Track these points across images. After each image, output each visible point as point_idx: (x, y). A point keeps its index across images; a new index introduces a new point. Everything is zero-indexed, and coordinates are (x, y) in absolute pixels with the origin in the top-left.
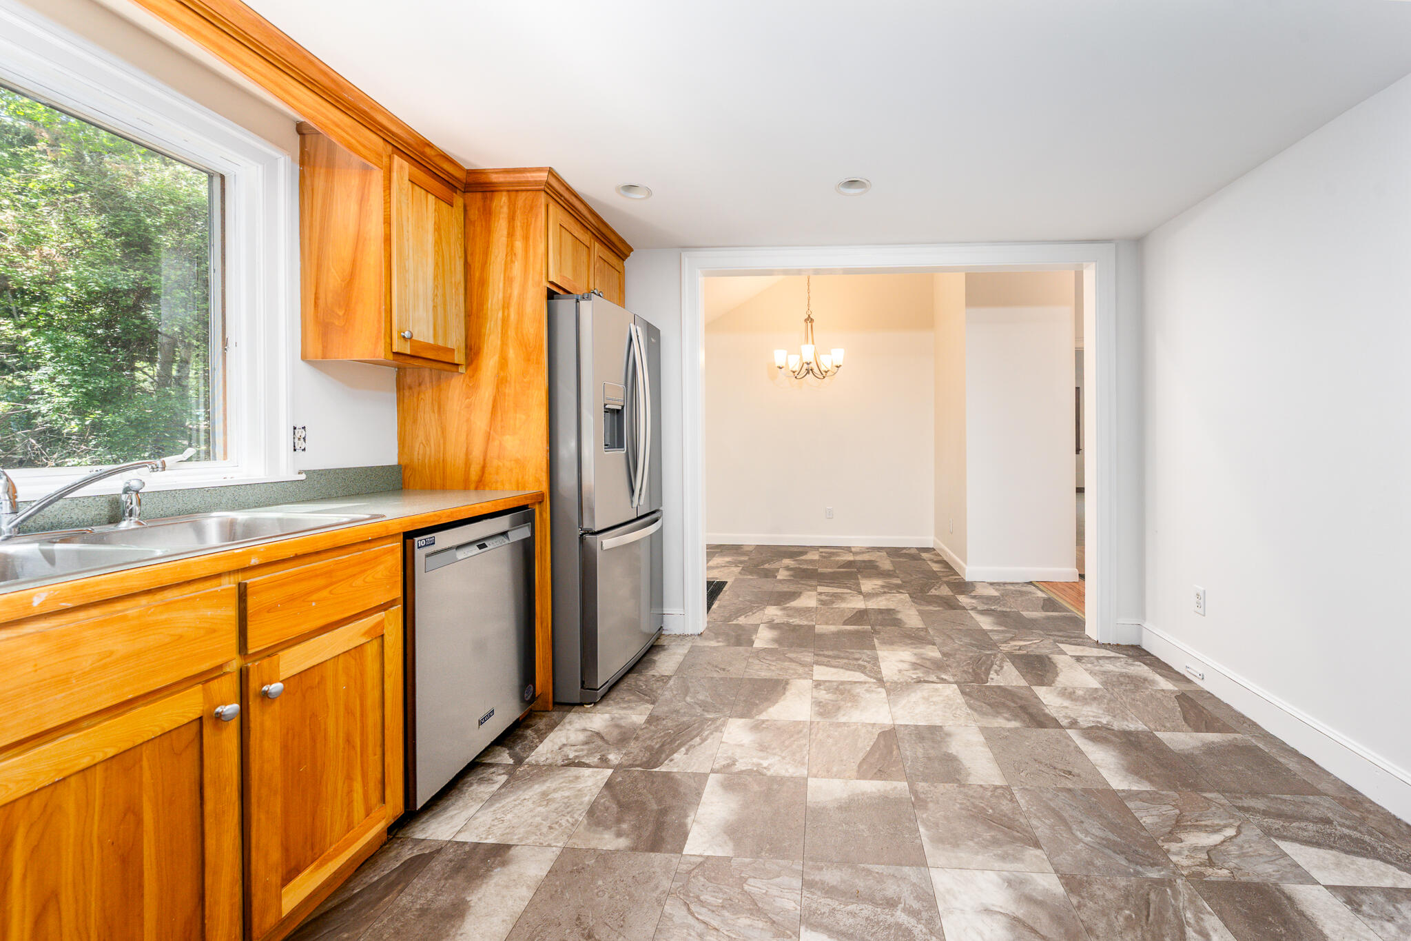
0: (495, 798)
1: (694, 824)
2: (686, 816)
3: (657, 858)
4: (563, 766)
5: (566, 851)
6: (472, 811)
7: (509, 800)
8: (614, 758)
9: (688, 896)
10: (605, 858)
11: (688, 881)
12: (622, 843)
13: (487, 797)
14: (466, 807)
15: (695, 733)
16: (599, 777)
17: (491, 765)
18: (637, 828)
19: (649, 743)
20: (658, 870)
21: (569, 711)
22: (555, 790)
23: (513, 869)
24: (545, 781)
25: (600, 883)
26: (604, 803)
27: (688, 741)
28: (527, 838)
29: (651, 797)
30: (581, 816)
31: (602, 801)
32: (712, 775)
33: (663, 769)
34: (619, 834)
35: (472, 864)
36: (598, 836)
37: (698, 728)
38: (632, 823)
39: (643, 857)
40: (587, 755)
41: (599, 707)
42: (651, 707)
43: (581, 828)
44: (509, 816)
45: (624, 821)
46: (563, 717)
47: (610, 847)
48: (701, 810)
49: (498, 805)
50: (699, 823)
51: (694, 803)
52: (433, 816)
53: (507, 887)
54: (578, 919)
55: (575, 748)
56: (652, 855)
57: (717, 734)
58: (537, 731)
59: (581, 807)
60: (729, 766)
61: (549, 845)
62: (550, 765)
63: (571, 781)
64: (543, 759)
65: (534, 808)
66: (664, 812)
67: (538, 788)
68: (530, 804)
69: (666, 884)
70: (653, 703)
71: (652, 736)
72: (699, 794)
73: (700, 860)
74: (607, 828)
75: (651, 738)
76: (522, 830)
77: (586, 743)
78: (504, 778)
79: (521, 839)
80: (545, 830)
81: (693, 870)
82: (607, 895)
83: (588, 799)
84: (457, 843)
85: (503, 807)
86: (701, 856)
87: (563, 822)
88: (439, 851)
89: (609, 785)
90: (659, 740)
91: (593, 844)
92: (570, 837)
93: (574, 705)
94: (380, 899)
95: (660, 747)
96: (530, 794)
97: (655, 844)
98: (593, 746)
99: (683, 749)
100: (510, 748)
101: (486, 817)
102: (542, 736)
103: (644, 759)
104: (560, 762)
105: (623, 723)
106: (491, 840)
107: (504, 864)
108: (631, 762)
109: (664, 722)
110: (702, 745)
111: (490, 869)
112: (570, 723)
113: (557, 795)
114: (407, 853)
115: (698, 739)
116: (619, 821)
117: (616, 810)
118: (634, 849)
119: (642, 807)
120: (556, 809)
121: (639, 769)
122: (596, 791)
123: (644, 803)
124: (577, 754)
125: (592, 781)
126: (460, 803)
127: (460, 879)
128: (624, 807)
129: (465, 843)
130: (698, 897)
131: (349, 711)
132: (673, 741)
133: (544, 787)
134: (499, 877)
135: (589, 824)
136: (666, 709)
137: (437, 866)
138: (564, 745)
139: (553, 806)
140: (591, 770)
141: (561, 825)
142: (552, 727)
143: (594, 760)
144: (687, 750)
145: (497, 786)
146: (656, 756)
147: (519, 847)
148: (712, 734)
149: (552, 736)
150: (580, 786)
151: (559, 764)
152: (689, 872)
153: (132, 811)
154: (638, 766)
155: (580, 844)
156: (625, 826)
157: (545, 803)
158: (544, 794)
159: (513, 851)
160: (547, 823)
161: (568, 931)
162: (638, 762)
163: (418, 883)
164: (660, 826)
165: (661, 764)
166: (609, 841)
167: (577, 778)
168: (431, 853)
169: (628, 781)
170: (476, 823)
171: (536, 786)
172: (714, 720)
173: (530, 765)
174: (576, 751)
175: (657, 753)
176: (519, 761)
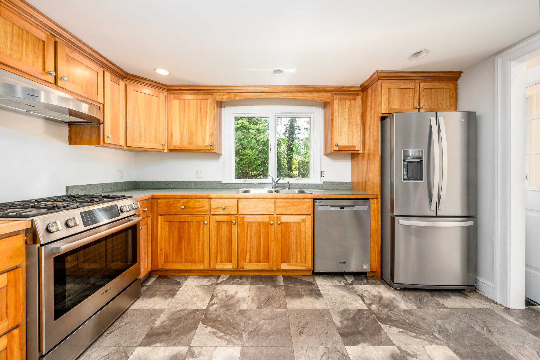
0: (336, 286)
1: (362, 347)
2: (364, 342)
3: (339, 338)
4: (358, 295)
5: (328, 311)
6: (328, 284)
7: (336, 289)
8: (374, 307)
9: (328, 354)
10: (330, 321)
11: (334, 352)
12: (339, 324)
13: (334, 284)
14: (329, 282)
15: (417, 331)
16: (361, 306)
17: (345, 279)
18: (347, 326)
19: (392, 315)
20: (334, 339)
21: (384, 285)
22: (347, 297)
23: (316, 301)
24: (349, 293)
25: (321, 323)
26: (351, 312)
27: (408, 331)
28: (326, 299)
29: (364, 326)
30: (341, 308)
31: (352, 311)
32: (396, 347)
33: (382, 325)
34: (341, 322)
35: (313, 292)
36: (337, 316)
37: (422, 332)
38: (348, 324)
39: (336, 332)
40: (368, 299)
41: (395, 291)
42: (415, 307)
43: (337, 310)
44: (331, 292)
45: (347, 321)
46: (380, 285)
47: (335, 321)
48: (371, 348)
49: (333, 288)
50: (363, 348)
51: (372, 344)
52: (322, 278)
53: (310, 302)
54: (308, 323)
55: (369, 294)
56: (339, 335)
57: (428, 343)
58: (367, 282)
59: (345, 307)
60: (409, 354)
61: (327, 305)
62: (356, 292)
63: (353, 300)
64: (357, 289)
65: (337, 296)
66: (360, 333)
67: (345, 293)
68: (338, 294)
69: (329, 344)
70: (418, 308)
71: (397, 315)
72: (379, 344)
73: (346, 354)
74: (342, 317)
75: (395, 315)
76: (328, 297)
77: (374, 296)
78: (343, 284)
79: (325, 298)
80: (331, 302)
81: (340, 352)
82: (318, 327)
83: (350, 307)
84: (318, 286)
85: (333, 289)
86: (348, 354)
87: (337, 305)
88: (314, 285)
89: (360, 311)
90: (397, 318)
91: (334, 316)
92: (332, 309)
93: (388, 284)
94: (299, 283)
95: (394, 320)
96: (342, 292)
97: (343, 335)
98: (374, 298)
99: (401, 330)
100: (355, 280)
101: (328, 287)
102: (367, 284)
103: (382, 317)
104: (359, 293)
105: (395, 302)
106: (321, 292)
107: (316, 298)
108: (376, 313)
109: (411, 317)
110: (412, 338)
111: (313, 296)
112: (379, 288)
113: (345, 298)
114: (311, 280)
115: (414, 334)
116: (347, 320)
117: (351, 317)
118: (338, 328)
119: (358, 324)
120: (340, 301)
121: (375, 317)
122: (355, 308)
123: (360, 325)
124: (367, 296)
125: (359, 305)
126: (329, 281)
127: (308, 292)
128: (353, 319)
129: (318, 288)
130: (329, 357)
131: (297, 236)
132: (402, 324)
133: (346, 294)
134: (312, 299)
135: (340, 312)
136: (421, 314)
137: (310, 287)
138: (368, 291)
139: (341, 300)
140: (363, 303)
141: (335, 305)
142: (372, 284)
143: (368, 301)
144: (402, 332)
145: (339, 284)
146: (388, 320)
147: (323, 299)
148: (425, 340)
149: (369, 286)
150: (353, 303)
151: (358, 294)
152: (338, 351)
153: (260, 231)
154: (376, 316)
155: (331, 313)
156: (346, 322)
157: (341, 297)
158: (344, 296)
159: (321, 298)
160: (334, 301)
161: (304, 322)
162: (378, 315)
163: (304, 286)
164: (353, 334)
165: (384, 324)
166: (337, 320)
167: (356, 300)
168: (313, 284)
169: (367, 316)
170: (325, 286)
171: (345, 292)
172: (435, 338)
173: (352, 287)
174: (368, 295)
175: (389, 320)
176: (352, 284)
